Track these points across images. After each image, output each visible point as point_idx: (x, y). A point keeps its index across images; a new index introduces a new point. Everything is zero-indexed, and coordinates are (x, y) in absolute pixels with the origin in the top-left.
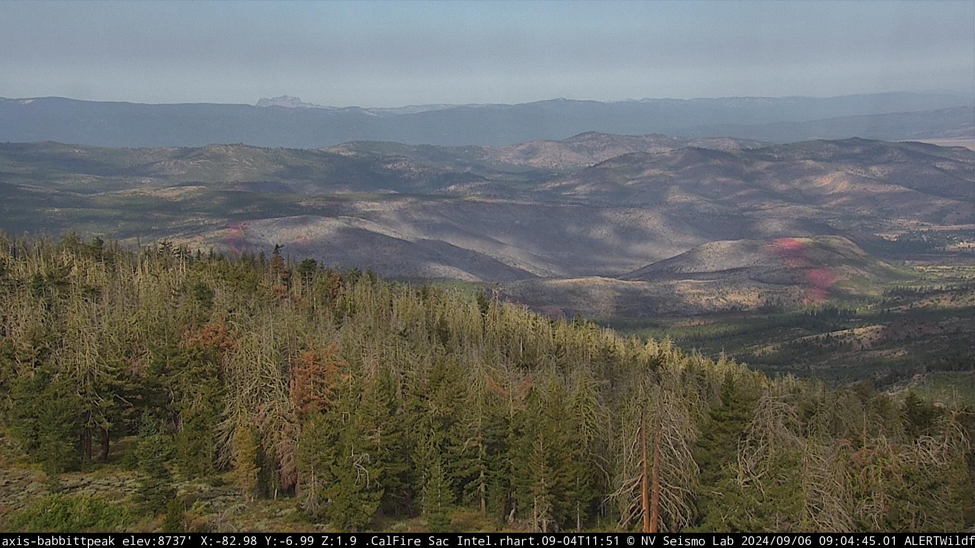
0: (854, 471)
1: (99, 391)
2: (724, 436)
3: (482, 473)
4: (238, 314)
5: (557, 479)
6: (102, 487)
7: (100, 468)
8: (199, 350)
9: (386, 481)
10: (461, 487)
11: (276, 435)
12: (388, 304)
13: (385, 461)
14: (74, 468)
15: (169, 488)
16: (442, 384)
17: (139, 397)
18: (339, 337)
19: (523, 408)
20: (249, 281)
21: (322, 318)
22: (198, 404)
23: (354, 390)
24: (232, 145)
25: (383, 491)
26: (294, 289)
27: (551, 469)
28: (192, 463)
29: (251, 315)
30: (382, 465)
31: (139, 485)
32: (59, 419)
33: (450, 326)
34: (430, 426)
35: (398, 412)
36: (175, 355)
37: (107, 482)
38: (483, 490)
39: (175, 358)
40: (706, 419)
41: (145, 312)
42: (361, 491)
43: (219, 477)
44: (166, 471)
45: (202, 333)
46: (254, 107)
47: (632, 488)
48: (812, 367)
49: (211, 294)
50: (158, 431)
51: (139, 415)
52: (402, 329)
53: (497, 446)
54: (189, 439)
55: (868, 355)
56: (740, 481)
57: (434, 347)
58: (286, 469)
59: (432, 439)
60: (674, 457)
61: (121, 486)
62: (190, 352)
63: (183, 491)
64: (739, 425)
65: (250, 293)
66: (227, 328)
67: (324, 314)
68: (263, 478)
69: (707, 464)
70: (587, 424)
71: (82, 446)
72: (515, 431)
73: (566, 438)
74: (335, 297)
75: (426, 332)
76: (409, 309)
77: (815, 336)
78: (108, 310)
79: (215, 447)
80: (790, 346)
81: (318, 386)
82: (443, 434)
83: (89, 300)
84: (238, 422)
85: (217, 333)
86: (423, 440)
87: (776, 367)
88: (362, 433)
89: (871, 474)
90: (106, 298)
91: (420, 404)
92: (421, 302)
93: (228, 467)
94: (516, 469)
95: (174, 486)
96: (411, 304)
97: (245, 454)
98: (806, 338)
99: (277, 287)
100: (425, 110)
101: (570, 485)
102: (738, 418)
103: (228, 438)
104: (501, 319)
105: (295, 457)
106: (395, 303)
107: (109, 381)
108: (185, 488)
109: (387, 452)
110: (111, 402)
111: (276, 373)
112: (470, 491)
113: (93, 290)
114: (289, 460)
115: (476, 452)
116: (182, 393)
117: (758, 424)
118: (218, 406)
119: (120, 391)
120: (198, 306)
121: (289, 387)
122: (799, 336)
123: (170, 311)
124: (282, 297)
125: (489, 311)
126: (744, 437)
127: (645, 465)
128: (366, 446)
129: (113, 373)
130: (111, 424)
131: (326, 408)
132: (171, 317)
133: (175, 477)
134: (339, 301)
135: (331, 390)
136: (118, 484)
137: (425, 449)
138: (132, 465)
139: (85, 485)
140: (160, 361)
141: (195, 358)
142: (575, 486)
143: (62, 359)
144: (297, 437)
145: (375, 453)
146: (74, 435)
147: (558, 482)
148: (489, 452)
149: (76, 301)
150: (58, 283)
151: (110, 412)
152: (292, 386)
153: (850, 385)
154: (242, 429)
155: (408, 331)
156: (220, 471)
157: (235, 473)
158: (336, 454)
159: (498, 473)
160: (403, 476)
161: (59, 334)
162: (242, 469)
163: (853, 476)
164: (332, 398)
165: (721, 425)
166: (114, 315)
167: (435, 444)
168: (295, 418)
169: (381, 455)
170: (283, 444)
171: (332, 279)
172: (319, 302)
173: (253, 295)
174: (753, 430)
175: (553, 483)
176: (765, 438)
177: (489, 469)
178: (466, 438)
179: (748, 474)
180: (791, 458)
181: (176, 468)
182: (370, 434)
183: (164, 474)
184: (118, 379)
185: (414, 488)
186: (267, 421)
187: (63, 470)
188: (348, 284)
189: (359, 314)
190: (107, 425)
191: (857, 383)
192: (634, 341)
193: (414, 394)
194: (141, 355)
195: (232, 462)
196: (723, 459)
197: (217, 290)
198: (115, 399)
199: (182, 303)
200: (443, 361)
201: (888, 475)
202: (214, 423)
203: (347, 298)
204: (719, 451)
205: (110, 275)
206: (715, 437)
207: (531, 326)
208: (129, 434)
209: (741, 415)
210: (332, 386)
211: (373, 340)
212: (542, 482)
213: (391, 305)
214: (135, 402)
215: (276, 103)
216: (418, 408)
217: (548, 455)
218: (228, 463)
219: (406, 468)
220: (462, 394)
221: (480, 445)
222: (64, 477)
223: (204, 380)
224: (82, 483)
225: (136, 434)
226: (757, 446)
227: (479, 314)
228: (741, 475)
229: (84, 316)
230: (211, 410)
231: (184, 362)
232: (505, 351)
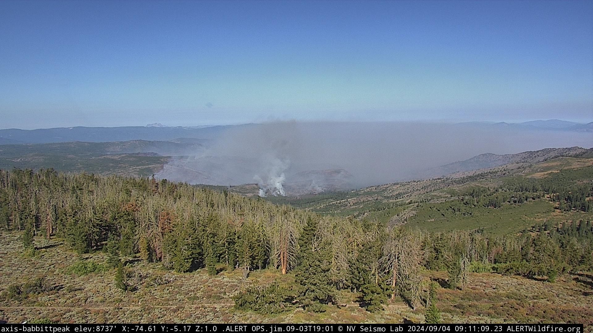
0: (348, 245)
1: (94, 226)
2: (308, 236)
3: (227, 252)
4: (140, 199)
5: (253, 253)
6: (96, 259)
7: (95, 252)
8: (127, 211)
9: (194, 256)
10: (219, 257)
11: (154, 241)
12: (192, 194)
13: (193, 249)
14: (87, 252)
15: (119, 259)
16: (212, 221)
17: (107, 228)
18: (175, 206)
19: (240, 229)
20: (144, 187)
21: (169, 200)
22: (127, 230)
23: (181, 224)
24: (138, 140)
25: (192, 259)
26: (159, 189)
27: (251, 250)
28: (126, 250)
29: (145, 199)
30: (192, 250)
31: (108, 258)
32: (82, 235)
33: (214, 201)
34: (208, 237)
35: (197, 232)
36: (119, 213)
37: (98, 257)
38: (227, 257)
39: (119, 214)
40: (302, 230)
41: (108, 198)
42: (185, 259)
43: (135, 255)
44: (117, 253)
45: (128, 205)
46: (145, 127)
47: (278, 255)
48: (335, 212)
49: (131, 192)
50: (114, 239)
51: (107, 234)
52: (197, 203)
53: (231, 242)
54: (125, 242)
55: (352, 207)
56: (313, 250)
57: (209, 209)
58: (158, 252)
59: (209, 241)
60: (292, 244)
61: (102, 258)
62: (124, 212)
63: (123, 260)
64: (312, 232)
65: (144, 191)
66: (136, 203)
67: (170, 198)
68: (150, 255)
69: (302, 245)
70: (262, 234)
71: (89, 245)
72: (238, 237)
73: (255, 239)
74: (174, 192)
75: (206, 203)
76: (200, 196)
77: (336, 202)
78: (96, 198)
79: (133, 244)
80: (328, 205)
81: (168, 223)
82: (212, 239)
83: (90, 195)
84: (141, 236)
85: (133, 205)
86: (206, 241)
87: (324, 212)
88: (184, 239)
89: (353, 245)
90: (95, 194)
91: (204, 229)
92: (204, 193)
93: (138, 252)
94: (238, 250)
95: (120, 258)
96: (200, 194)
97: (144, 247)
98: (333, 202)
99: (153, 189)
100: (205, 127)
101: (257, 255)
102: (312, 230)
103: (137, 242)
104: (232, 199)
105: (161, 248)
106: (195, 194)
107: (97, 223)
108: (124, 259)
109: (193, 246)
110: (98, 230)
111: (153, 220)
112: (222, 258)
113: (91, 191)
114: (159, 249)
115: (224, 245)
116: (121, 227)
117: (319, 231)
118: (134, 231)
119: (100, 225)
120: (126, 196)
121: (158, 223)
122: (332, 202)
123: (117, 198)
124: (155, 193)
125: (228, 196)
126: (314, 236)
127: (282, 247)
128: (186, 244)
129: (98, 220)
130: (98, 237)
131: (171, 231)
132: (117, 200)
133: (120, 255)
134: (175, 193)
135: (173, 224)
136: (102, 257)
137: (207, 244)
138: (106, 251)
139: (91, 258)
140: (113, 215)
141: (125, 214)
142: (258, 255)
143: (81, 215)
144: (162, 241)
145: (189, 246)
146: (86, 241)
147: (253, 254)
148: (229, 244)
149: (86, 195)
150: (80, 189)
151: (98, 233)
152: (159, 223)
153: (347, 217)
154: (142, 238)
155: (200, 203)
156: (135, 253)
157: (140, 253)
158: (175, 247)
159: (232, 252)
160: (199, 254)
161: (80, 207)
162: (143, 252)
163: (348, 246)
164: (173, 227)
165: (307, 232)
166: (98, 200)
167: (210, 242)
168: (161, 234)
169: (191, 247)
170: (157, 244)
171: (172, 186)
172: (168, 194)
173: (145, 192)
174: (317, 234)
175: (252, 254)
176: (321, 236)
177: (229, 250)
178: (221, 240)
179: (316, 248)
180: (329, 242)
181: (120, 252)
182: (187, 239)
183: (117, 254)
184: (100, 221)
185: (203, 257)
186: (151, 235)
187: (83, 252)
188: (178, 188)
189: (182, 198)
190: (97, 237)
191: (349, 216)
192: (278, 205)
193: (202, 225)
194: (107, 213)
195: (139, 250)
196: (308, 244)
197: (133, 191)
198: (100, 229)
199: (120, 195)
200: (212, 214)
201: (358, 245)
202: (133, 237)
203: (178, 192)
204: (307, 241)
205: (96, 186)
206: (305, 236)
207: (242, 201)
208: (104, 241)
209: (313, 229)
210: (173, 223)
211: (187, 207)
212: (247, 254)
213: (193, 195)
214: (106, 230)
215: (153, 126)
216: (204, 230)
217: (249, 245)
218: (138, 250)
219: (200, 251)
220: (219, 225)
221: (226, 242)
222: (84, 255)
223: (129, 222)
224: (90, 257)
225: (107, 240)
226: (319, 238)
227: (224, 197)
228: (313, 248)
229: (88, 200)
230: (132, 232)
231: (122, 216)
232: (234, 210)
